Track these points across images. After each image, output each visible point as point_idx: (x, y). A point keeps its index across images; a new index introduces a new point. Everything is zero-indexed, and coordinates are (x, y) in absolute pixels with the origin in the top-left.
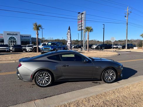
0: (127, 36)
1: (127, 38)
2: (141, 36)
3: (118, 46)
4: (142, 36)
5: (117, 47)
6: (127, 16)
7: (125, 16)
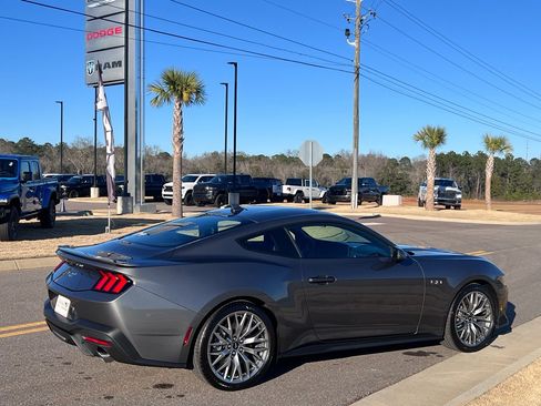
0: (356, 138)
1: (356, 146)
2: (421, 142)
3: (303, 189)
4: (422, 138)
5: (299, 192)
6: (354, 30)
7: (348, 32)
